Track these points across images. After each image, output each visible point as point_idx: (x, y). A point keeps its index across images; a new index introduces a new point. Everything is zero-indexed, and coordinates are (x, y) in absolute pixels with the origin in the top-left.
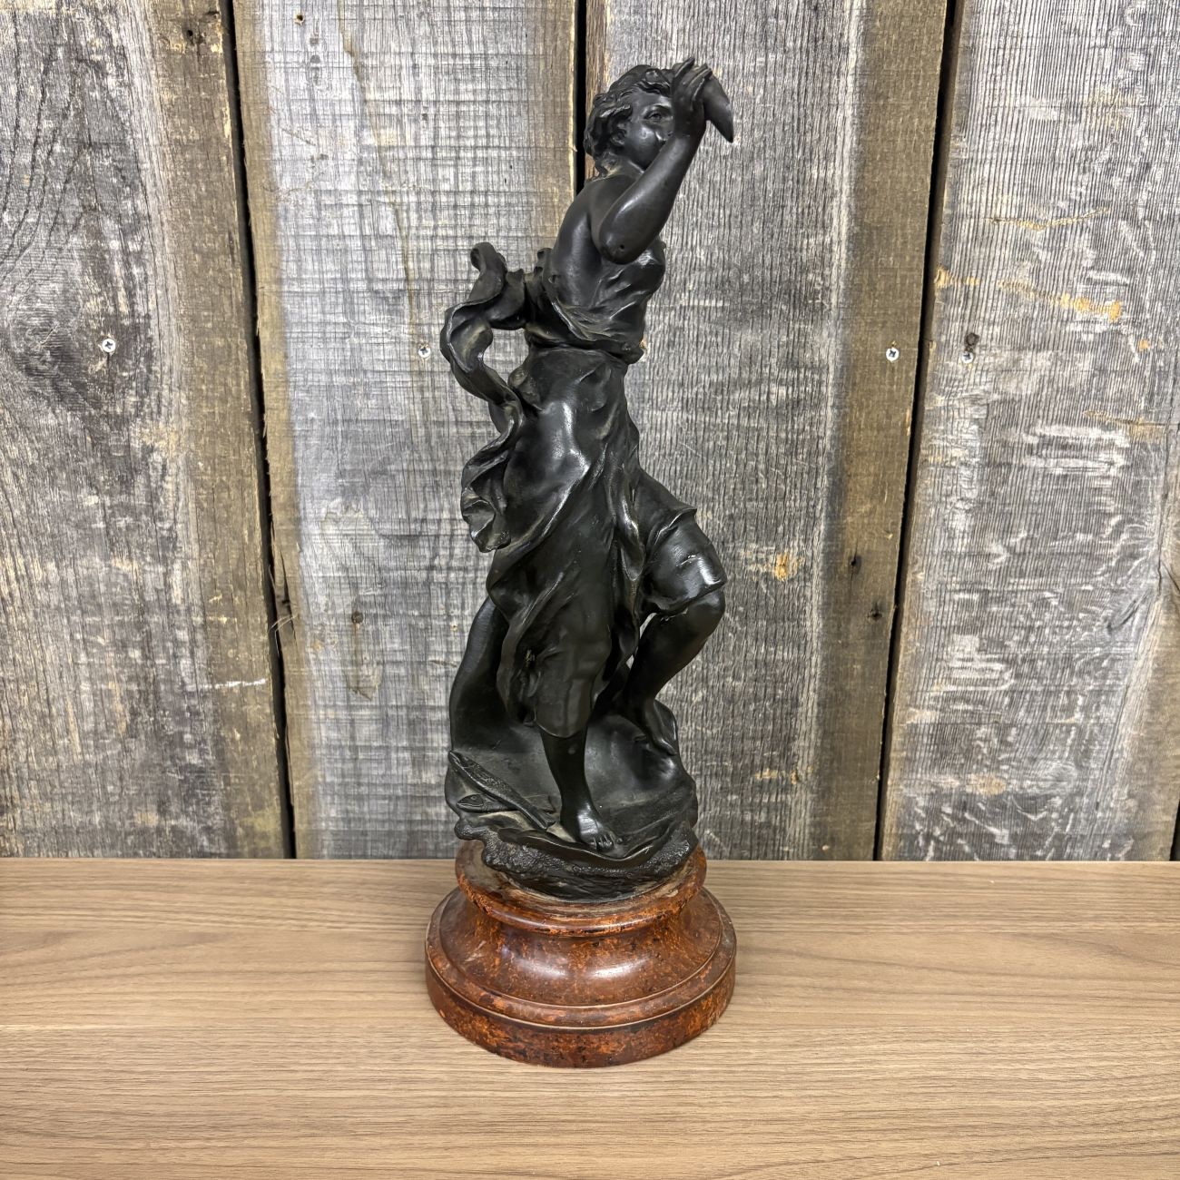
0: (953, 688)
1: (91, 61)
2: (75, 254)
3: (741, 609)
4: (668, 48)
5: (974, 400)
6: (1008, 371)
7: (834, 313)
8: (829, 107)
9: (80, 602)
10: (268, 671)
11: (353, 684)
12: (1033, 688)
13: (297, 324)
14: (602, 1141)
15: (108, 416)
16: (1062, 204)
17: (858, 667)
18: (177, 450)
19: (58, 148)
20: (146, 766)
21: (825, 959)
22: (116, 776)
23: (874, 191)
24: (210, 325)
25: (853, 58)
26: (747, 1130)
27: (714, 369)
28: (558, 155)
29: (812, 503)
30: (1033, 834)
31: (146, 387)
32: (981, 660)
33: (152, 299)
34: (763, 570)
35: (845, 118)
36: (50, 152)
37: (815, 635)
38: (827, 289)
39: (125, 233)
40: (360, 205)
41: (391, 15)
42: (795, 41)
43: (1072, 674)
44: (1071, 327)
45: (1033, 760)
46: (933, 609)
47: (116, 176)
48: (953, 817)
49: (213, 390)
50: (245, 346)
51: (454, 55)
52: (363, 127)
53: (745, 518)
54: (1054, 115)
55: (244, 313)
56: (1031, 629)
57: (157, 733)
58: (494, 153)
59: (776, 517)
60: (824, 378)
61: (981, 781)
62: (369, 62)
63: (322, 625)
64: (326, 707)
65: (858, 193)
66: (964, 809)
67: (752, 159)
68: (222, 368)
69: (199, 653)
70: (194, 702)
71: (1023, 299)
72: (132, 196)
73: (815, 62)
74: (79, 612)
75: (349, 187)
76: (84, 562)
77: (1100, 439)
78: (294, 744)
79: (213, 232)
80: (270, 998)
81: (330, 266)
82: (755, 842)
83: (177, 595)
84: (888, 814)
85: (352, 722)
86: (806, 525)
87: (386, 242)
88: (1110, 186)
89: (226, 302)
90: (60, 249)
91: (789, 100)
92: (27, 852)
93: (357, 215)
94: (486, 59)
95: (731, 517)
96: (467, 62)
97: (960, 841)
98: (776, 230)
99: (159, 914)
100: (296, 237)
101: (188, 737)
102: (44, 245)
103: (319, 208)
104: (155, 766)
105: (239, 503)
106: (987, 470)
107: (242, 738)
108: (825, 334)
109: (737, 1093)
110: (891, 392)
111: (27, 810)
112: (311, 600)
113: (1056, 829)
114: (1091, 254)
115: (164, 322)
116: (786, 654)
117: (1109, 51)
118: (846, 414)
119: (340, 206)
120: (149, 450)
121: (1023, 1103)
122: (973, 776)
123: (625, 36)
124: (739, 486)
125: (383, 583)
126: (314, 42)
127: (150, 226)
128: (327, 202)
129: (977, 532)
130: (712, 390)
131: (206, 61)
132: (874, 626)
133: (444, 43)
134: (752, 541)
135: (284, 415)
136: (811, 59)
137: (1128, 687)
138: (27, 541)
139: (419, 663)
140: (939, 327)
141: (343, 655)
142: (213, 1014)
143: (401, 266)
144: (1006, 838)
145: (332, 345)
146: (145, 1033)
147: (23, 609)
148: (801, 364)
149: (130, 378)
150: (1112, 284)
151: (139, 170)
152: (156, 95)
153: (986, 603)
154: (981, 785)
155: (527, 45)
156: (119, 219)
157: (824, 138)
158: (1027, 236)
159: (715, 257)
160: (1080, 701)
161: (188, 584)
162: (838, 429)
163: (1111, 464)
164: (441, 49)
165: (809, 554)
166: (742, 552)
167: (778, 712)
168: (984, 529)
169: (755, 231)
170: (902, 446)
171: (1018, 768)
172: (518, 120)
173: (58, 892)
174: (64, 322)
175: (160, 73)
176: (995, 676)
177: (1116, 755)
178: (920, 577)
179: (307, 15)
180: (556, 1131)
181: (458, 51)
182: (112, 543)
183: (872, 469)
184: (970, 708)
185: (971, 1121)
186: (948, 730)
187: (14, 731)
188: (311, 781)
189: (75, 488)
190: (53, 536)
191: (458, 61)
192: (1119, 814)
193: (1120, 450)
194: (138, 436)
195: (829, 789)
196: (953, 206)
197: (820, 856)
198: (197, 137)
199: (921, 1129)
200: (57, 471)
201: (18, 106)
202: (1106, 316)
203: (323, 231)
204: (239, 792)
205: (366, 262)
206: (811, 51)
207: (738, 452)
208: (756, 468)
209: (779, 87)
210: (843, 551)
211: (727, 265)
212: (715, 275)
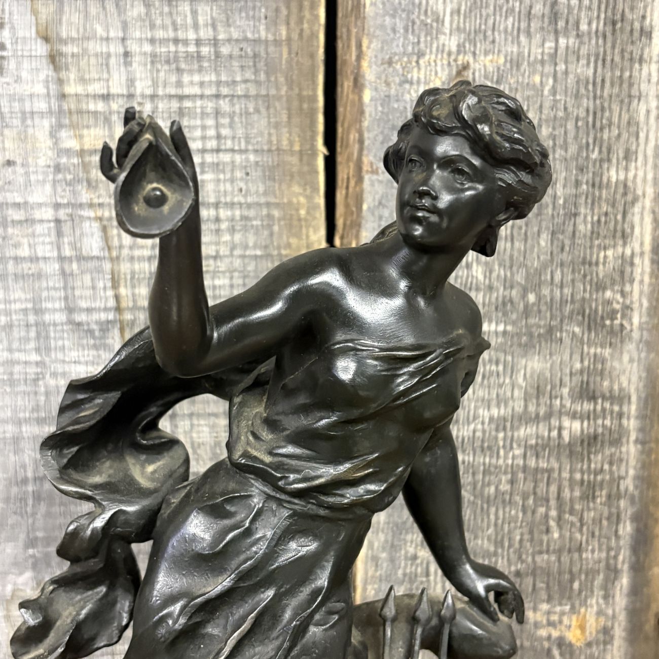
4: (439, 31)
7: (636, 335)
8: (630, 98)
27: (494, 402)
28: (305, 158)
29: (612, 553)
34: (555, 634)
35: (648, 112)
38: (628, 307)
40: (58, 221)
42: (590, 24)
51: (176, 41)
52: (60, 126)
53: (534, 574)
58: (226, 158)
59: (571, 572)
60: (625, 409)
62: (69, 49)
73: (613, 47)
75: (43, 200)
81: (19, 294)
86: (606, 580)
87: (91, 265)
91: (582, 91)
93: (53, 233)
94: (215, 45)
96: (192, 49)
98: (567, 242)
108: (626, 358)
118: (651, 450)
119: (29, 221)
123: (387, 19)
124: (526, 537)
128: (14, 218)
130: (493, 426)
133: (164, 27)
134: (542, 601)
136: (609, 45)
143: (110, 293)
145: (22, 388)
148: (598, 394)
155: (267, 29)
157: (625, 136)
159: (494, 275)
162: (643, 467)
164: (160, 34)
165: (610, 612)
166: (531, 614)
169: (543, 243)
172: (255, 117)
181: (181, 35)
191: (181, 48)
203: (10, 253)
205: (65, 288)
206: (609, 35)
207: (525, 497)
208: (547, 516)
209: (571, 76)
210: (648, 606)
211: (509, 284)
212: (495, 295)
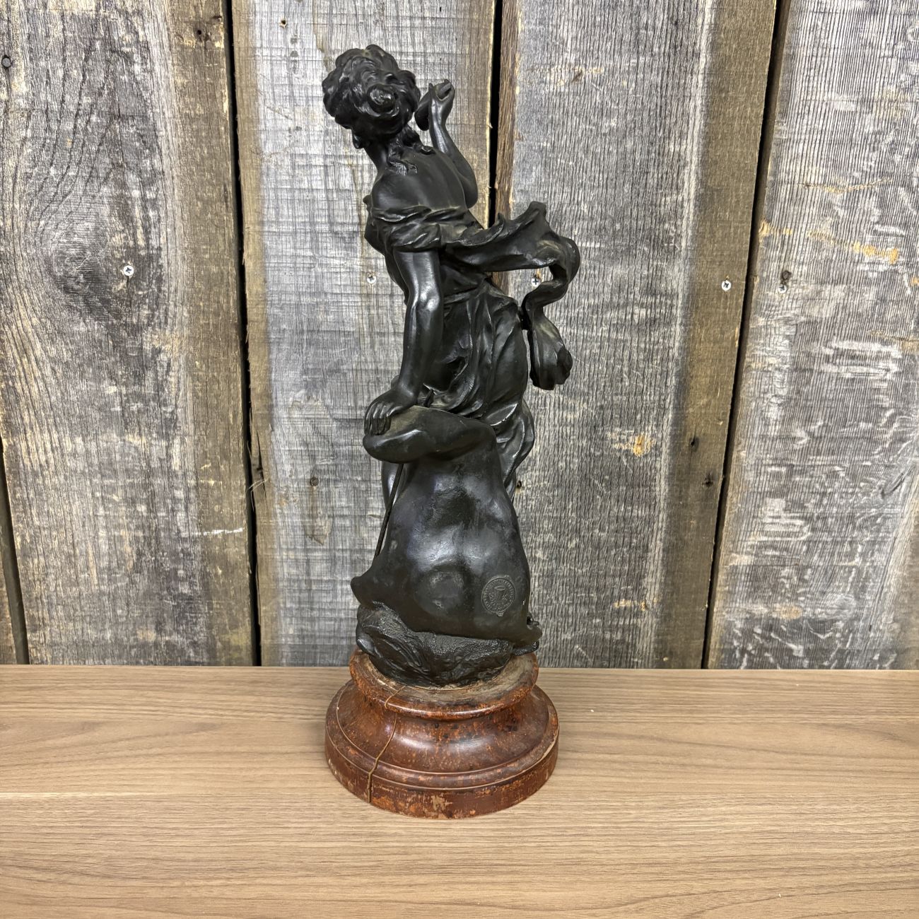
0: (765, 539)
1: (122, 52)
2: (105, 201)
3: (607, 477)
4: (564, 50)
5: (787, 321)
6: (813, 299)
7: (683, 254)
8: (684, 98)
9: (100, 468)
10: (245, 522)
11: (309, 533)
12: (824, 538)
13: (274, 256)
14: (527, 879)
15: (126, 324)
16: (856, 174)
17: (694, 522)
18: (179, 352)
19: (94, 118)
20: (148, 594)
21: (679, 743)
22: (124, 602)
23: (716, 162)
24: (207, 256)
25: (703, 62)
26: (635, 871)
27: (591, 295)
28: (478, 130)
29: (663, 397)
30: (822, 649)
31: (157, 303)
32: (786, 518)
33: (163, 235)
34: (624, 448)
35: (695, 107)
36: (88, 122)
37: (662, 498)
38: (679, 235)
39: (145, 185)
41: (353, 21)
42: (660, 47)
43: (854, 528)
44: (860, 267)
45: (823, 593)
46: (751, 479)
47: (138, 141)
48: (762, 636)
49: (209, 306)
50: (234, 272)
51: (401, 53)
53: (612, 408)
54: (852, 107)
55: (234, 247)
56: (824, 494)
57: (157, 570)
59: (635, 408)
60: (674, 303)
61: (784, 609)
63: (287, 487)
64: (288, 550)
65: (703, 163)
66: (771, 630)
67: (625, 136)
68: (216, 289)
69: (192, 508)
70: (187, 545)
71: (825, 245)
72: (150, 156)
73: (674, 63)
74: (99, 476)
75: (317, 152)
76: (105, 437)
77: (880, 352)
78: (262, 578)
79: (212, 185)
80: (261, 773)
81: (301, 212)
82: (612, 654)
83: (176, 463)
84: (714, 634)
85: (308, 561)
86: (658, 414)
87: (344, 195)
88: (893, 161)
89: (221, 238)
90: (94, 197)
91: (654, 92)
92: (54, 661)
93: (323, 174)
94: (425, 56)
95: (602, 407)
96: (411, 58)
97: (767, 654)
98: (641, 190)
99: (167, 709)
100: (276, 189)
101: (181, 572)
102: (81, 193)
103: (294, 168)
104: (154, 595)
105: (226, 393)
106: (795, 374)
107: (223, 573)
108: (676, 269)
109: (624, 844)
110: (724, 314)
111: (55, 628)
112: (279, 468)
113: (839, 646)
114: (877, 212)
115: (171, 253)
116: (640, 512)
117: (894, 60)
118: (690, 330)
119: (310, 166)
120: (157, 352)
121: (838, 851)
122: (778, 605)
123: (532, 41)
124: (608, 384)
125: (335, 455)
126: (294, 41)
127: (163, 179)
128: (300, 163)
129: (786, 421)
130: (590, 311)
131: (211, 54)
132: (708, 491)
133: (394, 44)
134: (617, 426)
135: (262, 326)
136: (672, 61)
137: (895, 539)
138: (61, 420)
139: (361, 516)
140: (762, 266)
141: (302, 510)
142: (219, 785)
143: (355, 213)
144: (801, 652)
145: (301, 273)
146: (170, 798)
147: (56, 473)
148: (658, 292)
149: (144, 296)
150: (892, 235)
151: (157, 137)
152: (172, 80)
153: (791, 475)
154: (784, 612)
155: (457, 47)
156: (140, 173)
157: (680, 122)
158: (830, 198)
159: (595, 210)
160: (859, 549)
161: (185, 455)
162: (685, 342)
163: (888, 370)
164: (391, 48)
165: (660, 436)
166: (609, 434)
167: (633, 555)
168: (791, 418)
169: (626, 191)
170: (732, 355)
171: (811, 599)
173: (88, 691)
174: (95, 252)
175: (175, 62)
176: (796, 529)
177: (885, 590)
178: (743, 454)
179: (288, 20)
180: (492, 872)
181: (404, 49)
182: (126, 423)
183: (709, 372)
184: (777, 553)
185: (801, 864)
186: (760, 570)
187: (46, 567)
188: (275, 607)
189: (99, 380)
190: (81, 417)
191: (404, 58)
192: (886, 634)
193: (895, 360)
194: (149, 341)
195: (670, 615)
196: (775, 174)
197: (661, 665)
198: (202, 112)
199: (765, 870)
200: (85, 366)
201: (64, 85)
202: (887, 259)
203: (297, 186)
204: (219, 615)
205: (329, 209)
206: (672, 55)
207: (608, 358)
208: (622, 370)
209: (647, 82)
210: (685, 434)
211: (604, 217)
212: (594, 224)
